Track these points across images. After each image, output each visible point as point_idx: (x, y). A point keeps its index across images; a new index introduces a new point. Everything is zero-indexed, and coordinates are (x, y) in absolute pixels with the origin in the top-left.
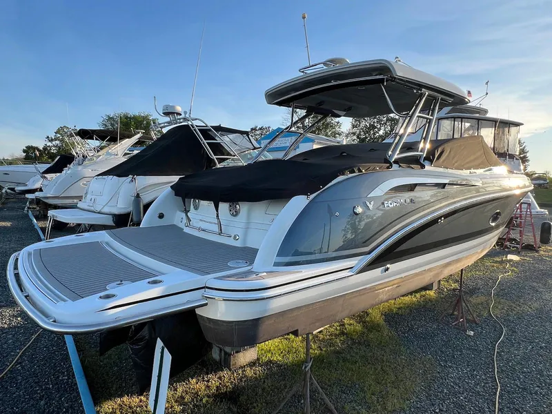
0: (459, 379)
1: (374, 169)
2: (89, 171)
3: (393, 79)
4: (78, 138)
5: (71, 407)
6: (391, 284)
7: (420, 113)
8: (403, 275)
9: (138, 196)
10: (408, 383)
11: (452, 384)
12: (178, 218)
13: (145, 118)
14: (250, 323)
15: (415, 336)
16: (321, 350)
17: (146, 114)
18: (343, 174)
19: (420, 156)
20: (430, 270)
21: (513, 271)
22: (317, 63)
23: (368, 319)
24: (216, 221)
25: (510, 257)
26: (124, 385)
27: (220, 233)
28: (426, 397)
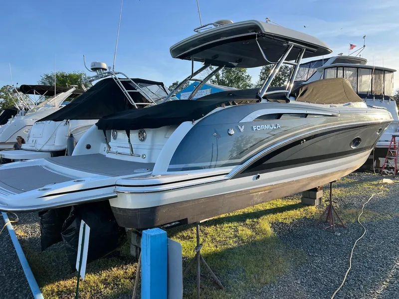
0: (322, 263)
1: (246, 103)
2: (30, 120)
3: (263, 35)
4: (21, 93)
5: (20, 287)
6: (263, 189)
7: (285, 60)
8: (274, 183)
9: (71, 136)
10: (281, 266)
11: (315, 267)
12: (102, 149)
13: (79, 76)
14: (149, 210)
15: (293, 236)
16: (217, 247)
17: (80, 72)
18: (221, 106)
19: (287, 93)
20: (298, 181)
21: (384, 191)
22: (206, 24)
23: (258, 226)
24: (128, 146)
25: (385, 180)
26: (60, 273)
27: (132, 155)
28: (293, 275)
